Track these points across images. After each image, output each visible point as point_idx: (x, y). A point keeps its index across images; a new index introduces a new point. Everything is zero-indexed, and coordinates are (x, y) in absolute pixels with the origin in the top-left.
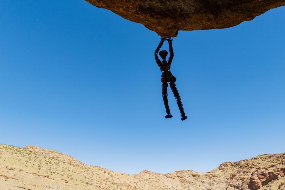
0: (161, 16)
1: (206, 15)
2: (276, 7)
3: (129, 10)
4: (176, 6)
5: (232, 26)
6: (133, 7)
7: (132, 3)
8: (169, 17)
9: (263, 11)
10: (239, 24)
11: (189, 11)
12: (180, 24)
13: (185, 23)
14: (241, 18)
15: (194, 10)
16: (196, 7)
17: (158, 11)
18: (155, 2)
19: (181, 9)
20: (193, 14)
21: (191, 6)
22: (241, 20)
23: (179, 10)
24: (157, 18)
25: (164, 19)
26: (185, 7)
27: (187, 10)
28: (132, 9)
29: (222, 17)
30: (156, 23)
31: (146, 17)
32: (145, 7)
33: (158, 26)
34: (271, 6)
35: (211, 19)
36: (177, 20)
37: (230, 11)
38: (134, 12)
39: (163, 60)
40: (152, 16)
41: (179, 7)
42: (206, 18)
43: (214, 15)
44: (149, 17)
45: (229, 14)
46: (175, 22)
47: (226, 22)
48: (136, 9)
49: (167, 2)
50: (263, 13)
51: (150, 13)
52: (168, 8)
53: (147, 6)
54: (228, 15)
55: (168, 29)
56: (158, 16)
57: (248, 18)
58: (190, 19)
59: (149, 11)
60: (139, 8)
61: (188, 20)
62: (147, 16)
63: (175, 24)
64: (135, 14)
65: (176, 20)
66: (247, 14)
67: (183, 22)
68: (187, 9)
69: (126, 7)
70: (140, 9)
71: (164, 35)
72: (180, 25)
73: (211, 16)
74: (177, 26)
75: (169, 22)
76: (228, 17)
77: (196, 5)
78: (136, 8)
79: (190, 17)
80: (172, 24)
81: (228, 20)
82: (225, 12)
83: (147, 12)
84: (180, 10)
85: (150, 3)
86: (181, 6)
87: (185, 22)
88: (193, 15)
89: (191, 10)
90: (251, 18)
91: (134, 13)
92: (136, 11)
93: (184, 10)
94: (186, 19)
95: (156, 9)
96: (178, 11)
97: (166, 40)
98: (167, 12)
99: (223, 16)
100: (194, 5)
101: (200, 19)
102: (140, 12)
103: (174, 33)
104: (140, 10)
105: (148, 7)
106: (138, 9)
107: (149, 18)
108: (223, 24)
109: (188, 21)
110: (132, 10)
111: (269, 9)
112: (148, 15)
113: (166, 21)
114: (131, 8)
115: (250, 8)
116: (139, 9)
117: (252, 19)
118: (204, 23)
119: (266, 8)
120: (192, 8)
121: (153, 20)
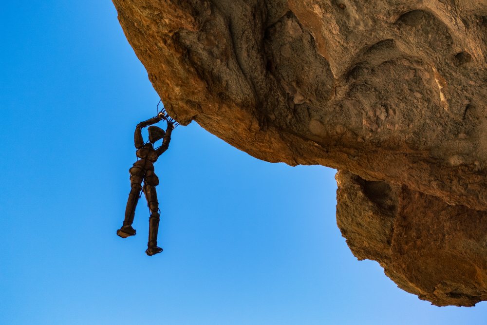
0: (196, 73)
1: (251, 119)
2: (327, 166)
3: (157, 23)
4: (225, 76)
5: (266, 160)
6: (170, 24)
7: (176, 14)
8: (206, 83)
9: (311, 162)
10: (276, 162)
11: (234, 96)
12: (210, 105)
13: (217, 110)
14: (283, 156)
15: (242, 100)
16: (247, 98)
17: (196, 62)
18: (203, 47)
19: (227, 84)
20: (237, 104)
21: (242, 92)
22: (282, 158)
23: (224, 83)
24: (188, 70)
25: (197, 80)
26: (234, 87)
27: (232, 93)
28: (166, 25)
29: (264, 138)
30: (180, 77)
31: (173, 56)
32: (183, 41)
33: (177, 85)
34: (323, 160)
35: (253, 130)
36: (212, 97)
37: (278, 135)
38: (162, 34)
39: (149, 142)
40: (182, 61)
41: (227, 81)
42: (248, 123)
43: (260, 125)
44: (177, 60)
45: (275, 139)
46: (207, 98)
47: (263, 149)
48: (170, 32)
49: (218, 61)
50: (310, 164)
51: (182, 55)
52: (213, 69)
53: (188, 43)
54: (273, 139)
55: (188, 102)
56: (192, 70)
57: (291, 159)
58: (227, 109)
59: (185, 52)
60: (175, 33)
61: (225, 108)
62: (175, 57)
63: (205, 100)
64: (160, 37)
65: (210, 95)
66: (293, 153)
67: (217, 105)
68: (234, 93)
69: (158, 15)
70: (175, 37)
71: (172, 109)
72: (209, 108)
73: (256, 125)
74: (202, 107)
75: (200, 91)
76: (271, 143)
77: (248, 95)
78: (172, 28)
79: (230, 107)
80: (199, 98)
81: (268, 147)
82: (272, 132)
83: (181, 50)
84: (225, 86)
85: (194, 42)
86: (230, 81)
87: (219, 108)
88: (236, 107)
89: (239, 97)
90: (295, 162)
91: (160, 34)
92: (166, 35)
93: (229, 90)
94: (224, 105)
95: (196, 58)
96: (222, 84)
97: (165, 121)
98: (207, 74)
99: (267, 138)
100: (246, 94)
101: (239, 119)
102: (169, 42)
103: (188, 116)
104: (172, 38)
105: (188, 45)
106: (171, 35)
107: (176, 62)
108: (258, 150)
109: (223, 110)
110: (162, 26)
111: (318, 164)
112: (179, 55)
113: (196, 85)
114: (164, 23)
115: (301, 148)
116: (173, 36)
117: (294, 165)
118: (240, 130)
119: (316, 160)
120: (241, 95)
121: (180, 68)
